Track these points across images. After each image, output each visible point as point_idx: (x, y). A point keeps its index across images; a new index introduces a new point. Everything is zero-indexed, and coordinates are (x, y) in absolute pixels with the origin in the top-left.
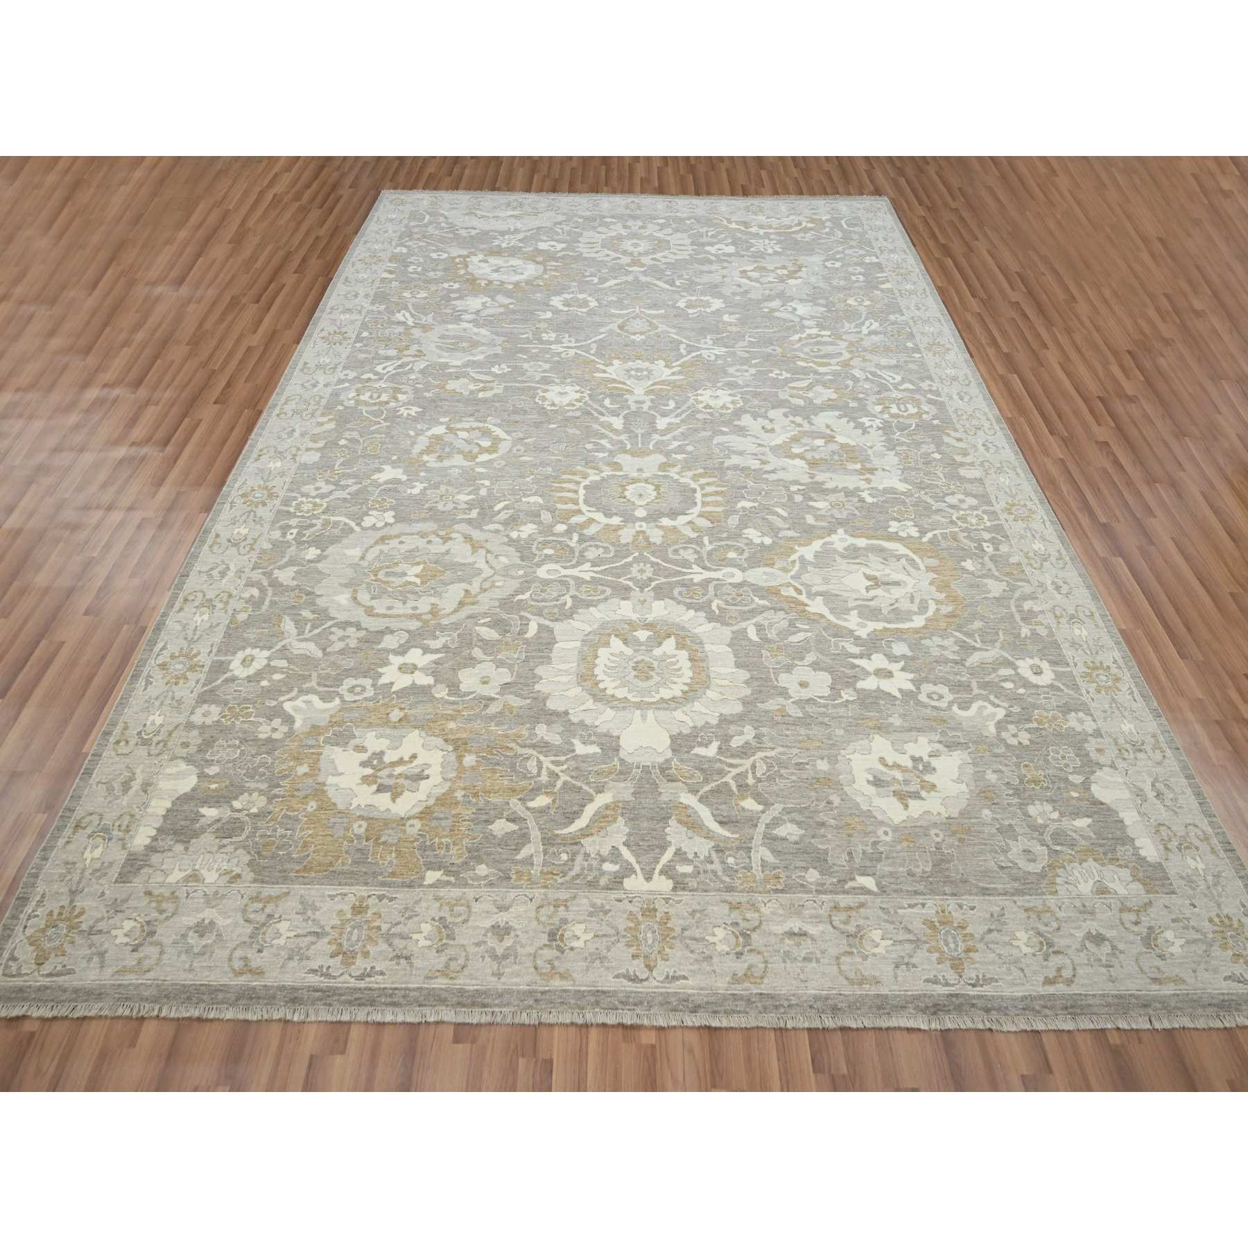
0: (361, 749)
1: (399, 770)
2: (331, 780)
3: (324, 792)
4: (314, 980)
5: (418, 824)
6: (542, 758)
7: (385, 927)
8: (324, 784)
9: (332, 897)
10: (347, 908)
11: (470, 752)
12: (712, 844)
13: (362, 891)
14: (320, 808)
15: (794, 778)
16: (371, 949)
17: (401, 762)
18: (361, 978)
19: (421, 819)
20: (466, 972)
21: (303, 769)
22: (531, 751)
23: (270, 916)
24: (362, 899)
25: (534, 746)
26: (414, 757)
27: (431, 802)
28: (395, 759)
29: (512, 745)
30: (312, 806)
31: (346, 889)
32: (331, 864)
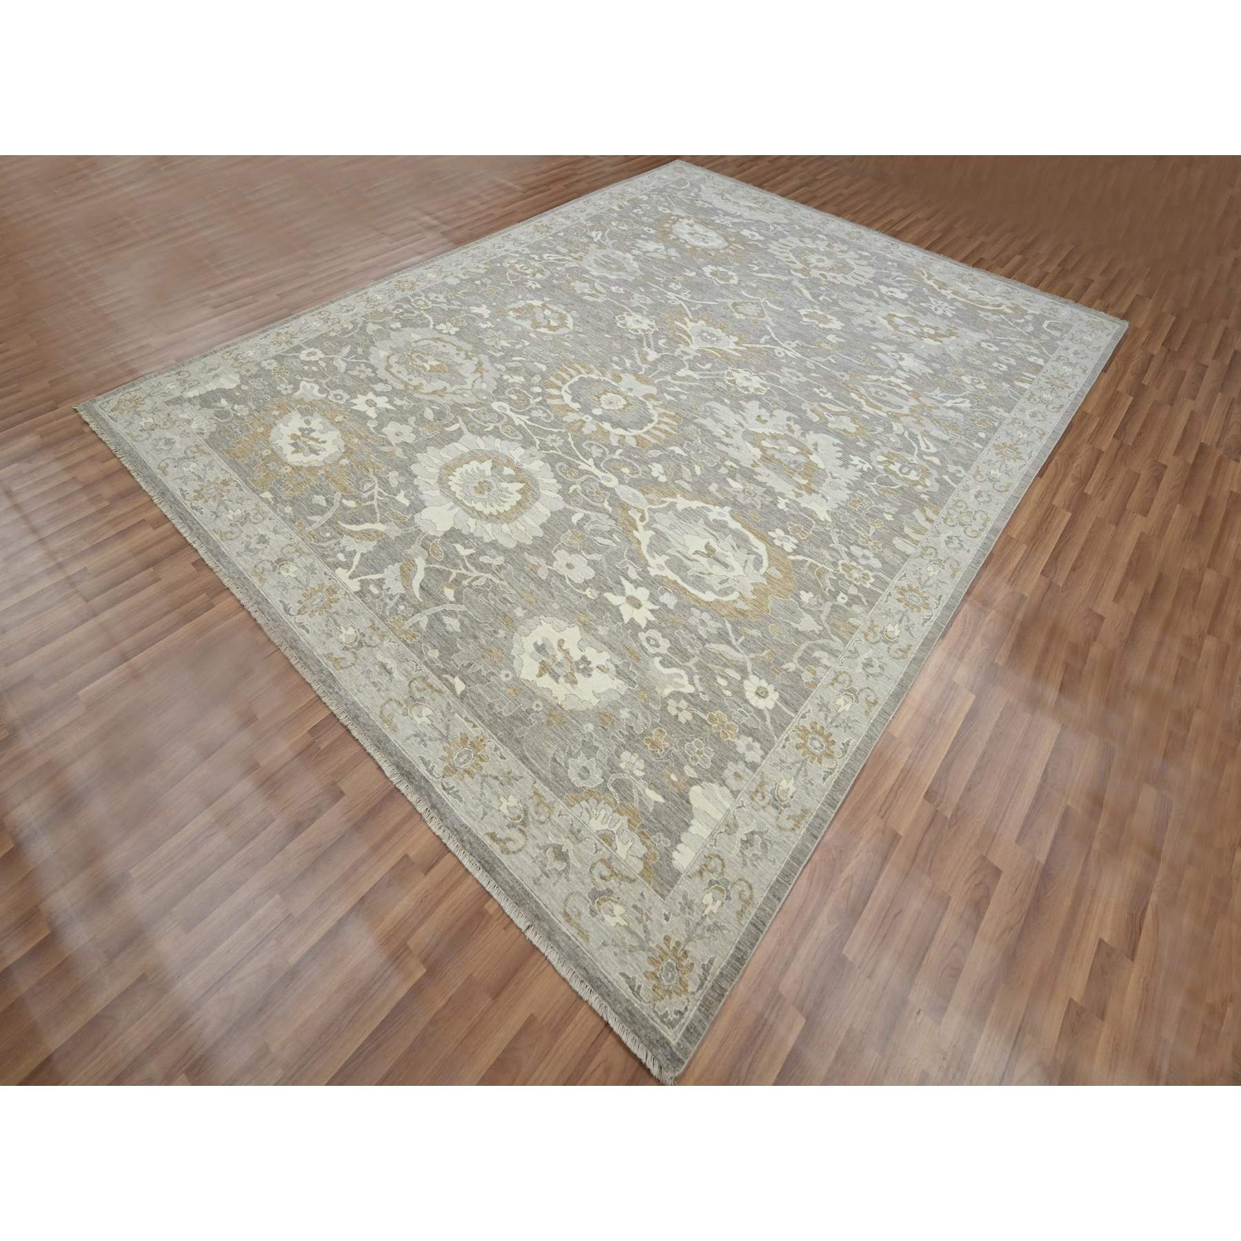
0: (308, 422)
1: (311, 442)
2: (281, 426)
3: (272, 428)
4: (178, 493)
5: (289, 469)
6: (377, 486)
7: (225, 498)
8: (275, 425)
9: (222, 469)
10: (222, 478)
11: (349, 458)
12: (404, 592)
13: (235, 476)
14: (262, 433)
15: (492, 602)
16: (211, 502)
17: (316, 440)
18: (193, 508)
19: (293, 468)
20: (230, 542)
21: (276, 413)
22: (375, 479)
23: (194, 457)
24: (231, 480)
25: (380, 478)
26: (324, 442)
27: (307, 466)
28: (315, 437)
29: (371, 470)
30: (262, 430)
31: (230, 471)
32: (238, 457)
